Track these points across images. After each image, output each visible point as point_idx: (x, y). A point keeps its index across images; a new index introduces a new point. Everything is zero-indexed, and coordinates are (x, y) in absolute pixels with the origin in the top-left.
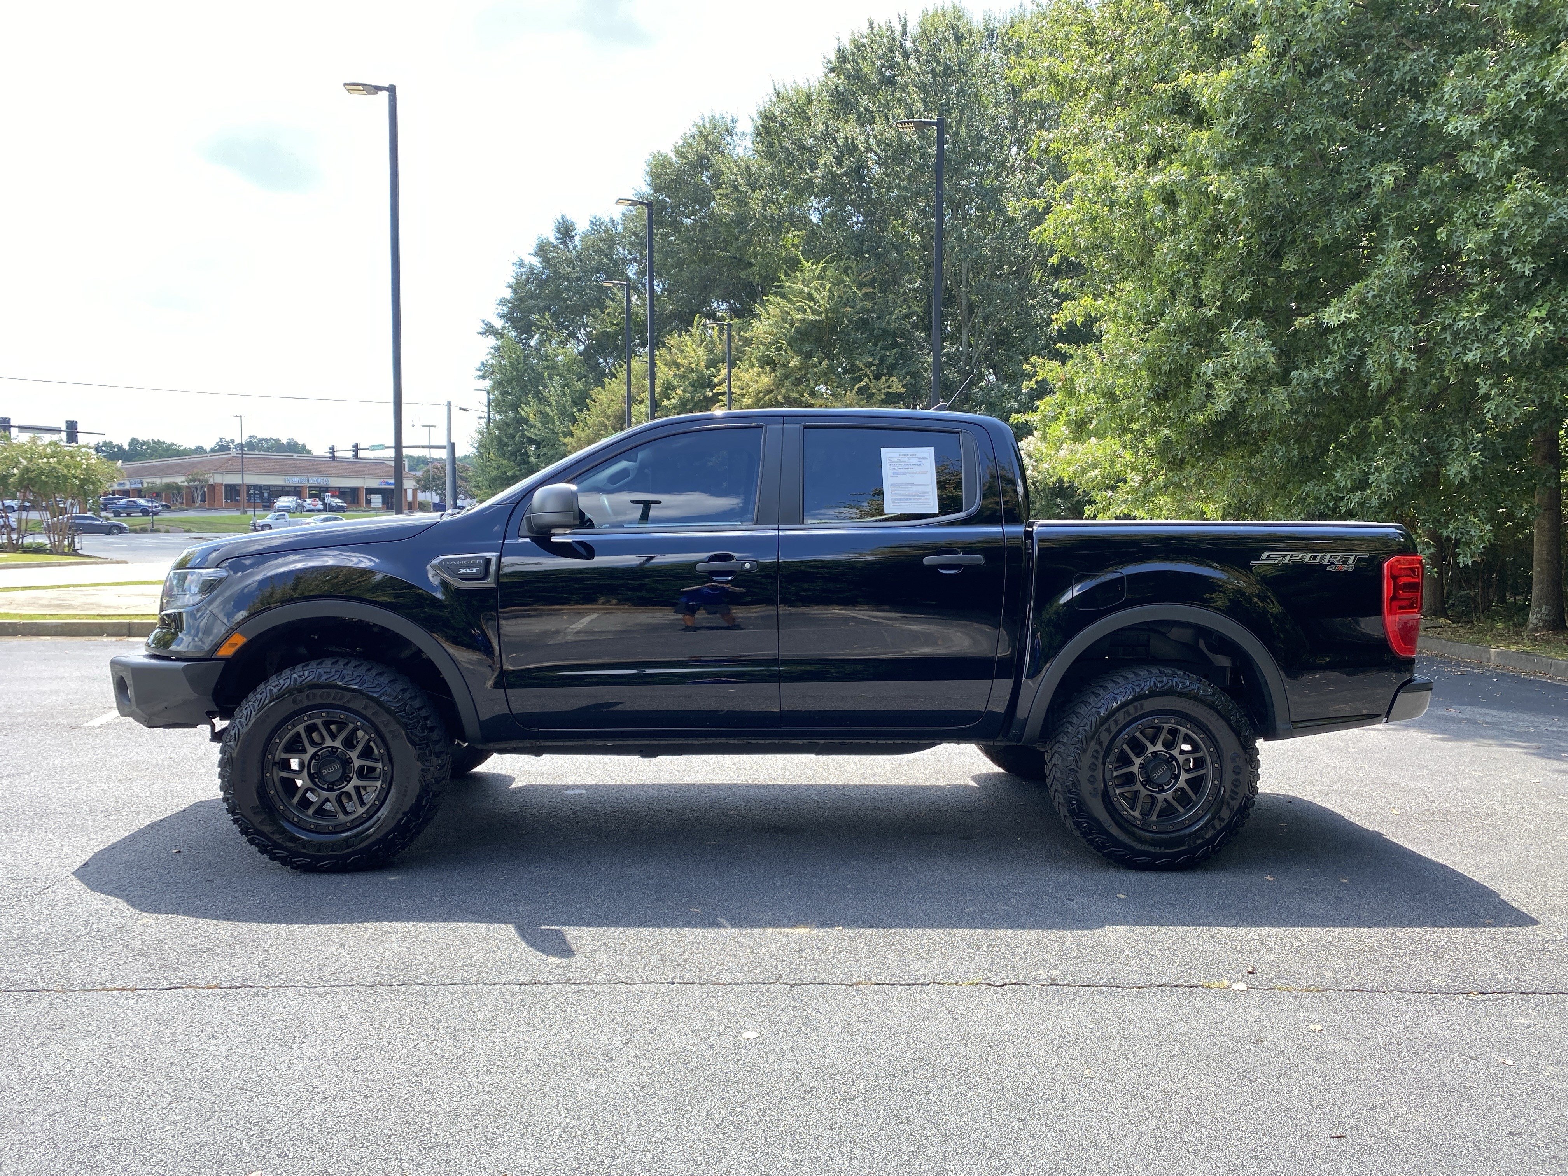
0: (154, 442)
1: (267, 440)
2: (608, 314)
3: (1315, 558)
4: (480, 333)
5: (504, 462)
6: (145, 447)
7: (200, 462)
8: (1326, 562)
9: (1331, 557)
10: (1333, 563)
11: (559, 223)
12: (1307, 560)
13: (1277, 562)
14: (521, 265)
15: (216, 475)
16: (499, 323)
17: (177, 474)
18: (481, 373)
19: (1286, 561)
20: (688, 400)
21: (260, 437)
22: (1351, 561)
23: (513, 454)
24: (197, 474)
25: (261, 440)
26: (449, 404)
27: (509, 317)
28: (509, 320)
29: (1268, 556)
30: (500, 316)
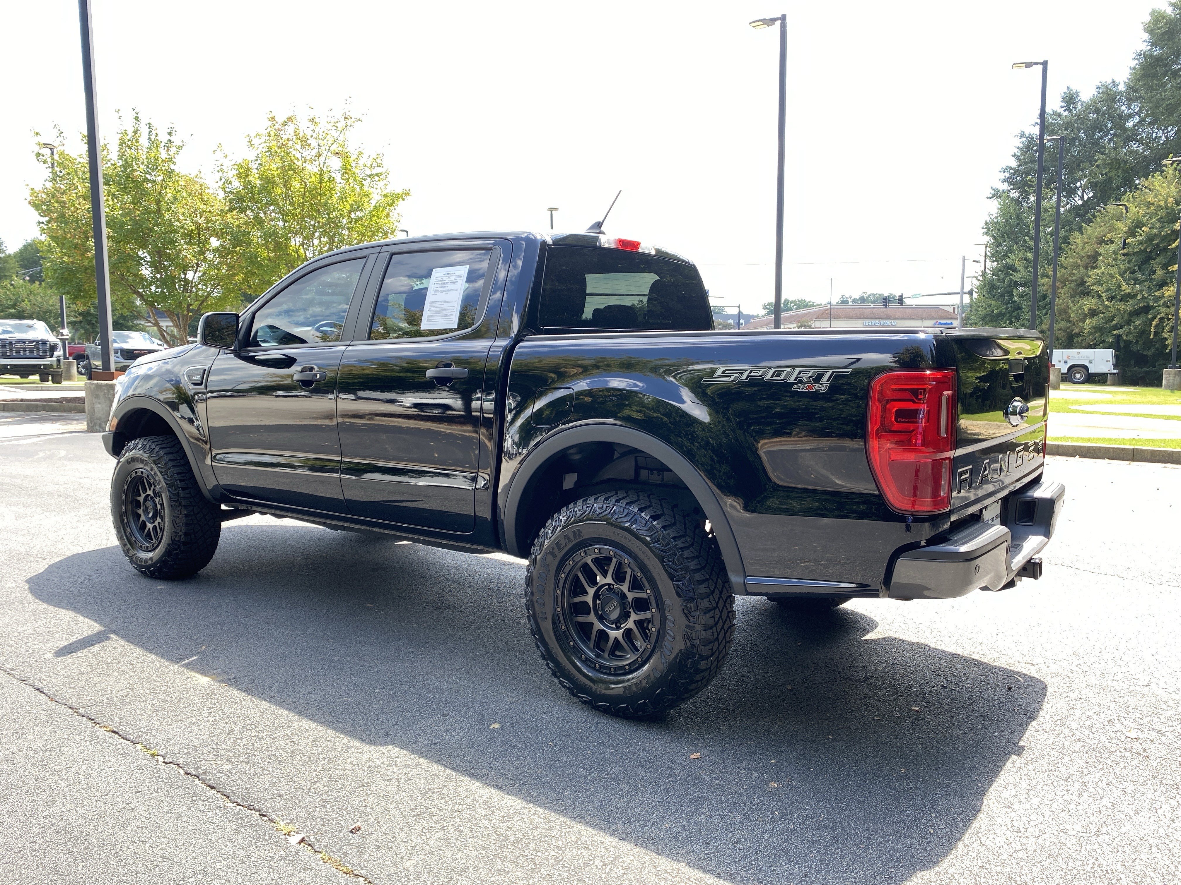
0: (799, 301)
1: (874, 295)
2: (1098, 166)
3: (779, 375)
4: (988, 198)
5: (993, 302)
6: (792, 305)
7: (809, 313)
8: (792, 379)
9: (799, 373)
10: (801, 381)
11: (1065, 93)
12: (768, 377)
13: (732, 379)
14: (1023, 135)
15: (816, 322)
16: (1005, 187)
17: (792, 322)
18: (984, 230)
19: (744, 378)
20: (1156, 235)
21: (869, 293)
22: (825, 379)
23: (1002, 295)
24: (804, 321)
25: (870, 295)
26: (964, 259)
27: (1009, 181)
28: (1010, 183)
29: (724, 372)
30: (1005, 181)
